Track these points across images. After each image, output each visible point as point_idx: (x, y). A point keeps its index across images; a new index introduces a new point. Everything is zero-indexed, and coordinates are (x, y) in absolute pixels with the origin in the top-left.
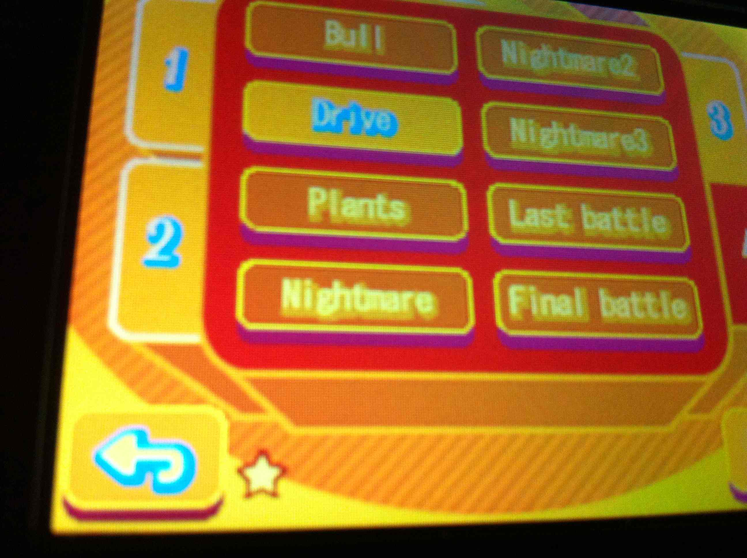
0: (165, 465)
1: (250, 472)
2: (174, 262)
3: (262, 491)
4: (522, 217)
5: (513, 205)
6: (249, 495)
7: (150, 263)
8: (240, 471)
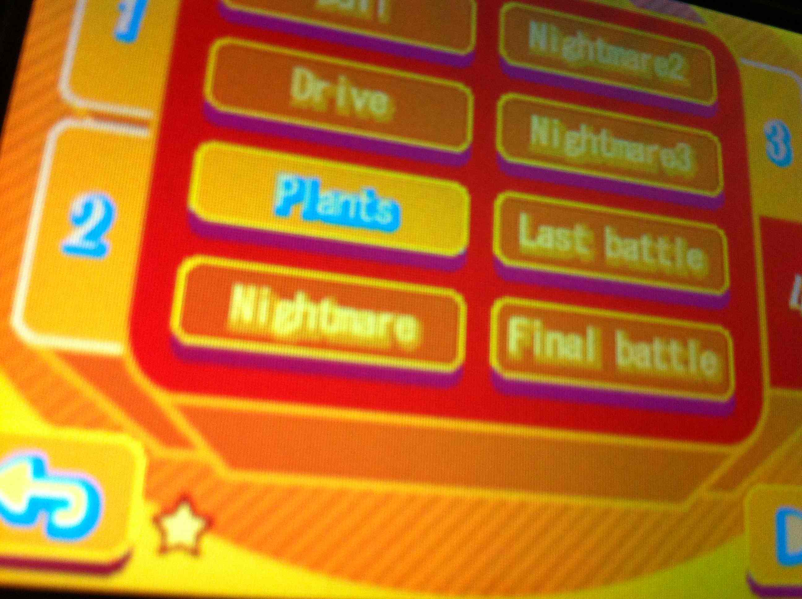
0: (63, 503)
1: (168, 522)
3: (180, 547)
4: (533, 235)
5: (524, 220)
6: (164, 549)
7: (70, 250)
8: (157, 520)
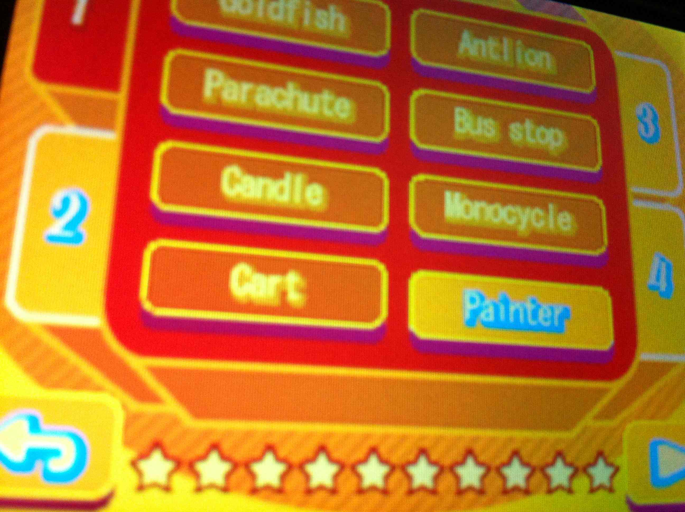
0: (56, 453)
1: (143, 465)
2: (78, 238)
3: (155, 485)
6: (141, 488)
7: (52, 239)
8: (134, 464)
